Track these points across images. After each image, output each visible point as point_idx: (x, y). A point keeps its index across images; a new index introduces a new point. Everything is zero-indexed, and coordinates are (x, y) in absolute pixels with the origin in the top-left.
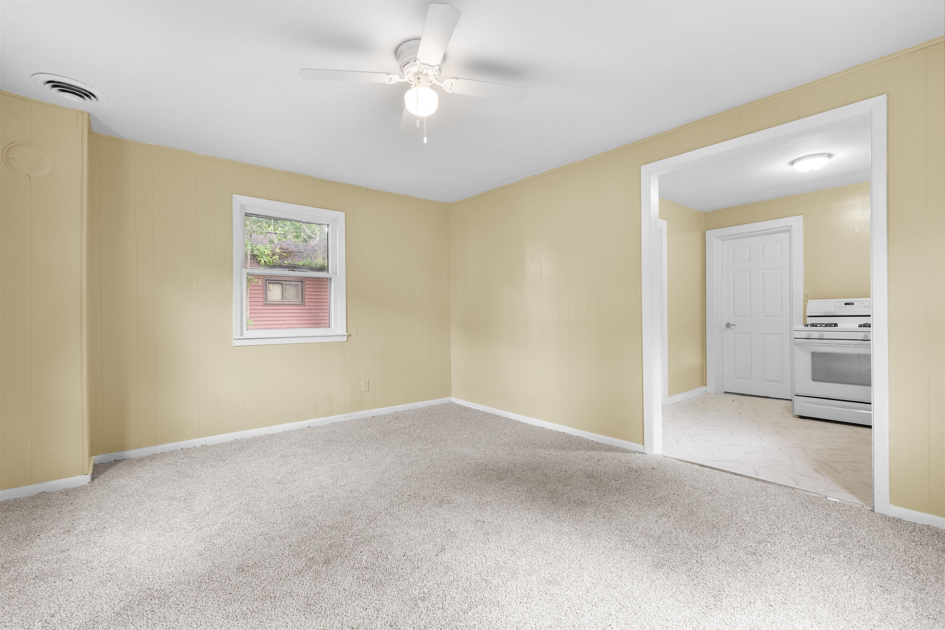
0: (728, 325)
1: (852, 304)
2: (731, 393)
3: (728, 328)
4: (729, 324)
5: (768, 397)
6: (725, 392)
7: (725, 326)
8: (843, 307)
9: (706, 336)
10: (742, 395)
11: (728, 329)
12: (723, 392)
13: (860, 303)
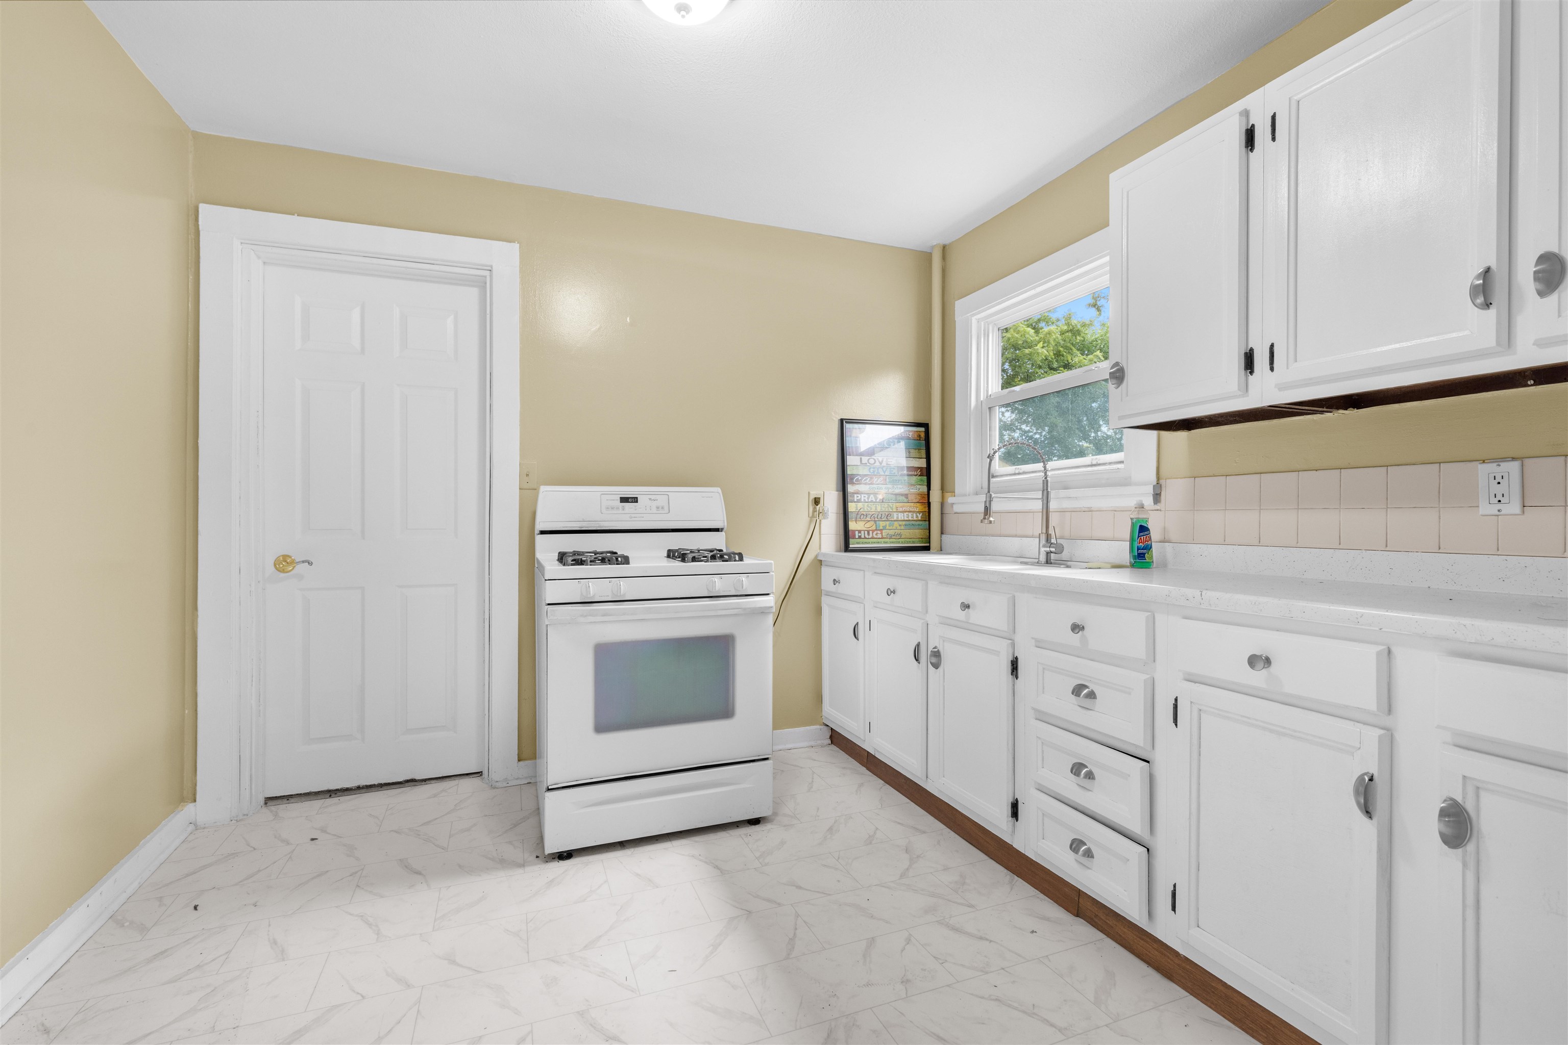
0: (284, 563)
1: (635, 500)
2: (291, 796)
3: (283, 571)
4: (285, 557)
5: (412, 782)
6: (269, 800)
7: (270, 568)
8: (618, 508)
9: (195, 608)
10: (330, 793)
11: (282, 575)
12: (262, 801)
13: (650, 499)
